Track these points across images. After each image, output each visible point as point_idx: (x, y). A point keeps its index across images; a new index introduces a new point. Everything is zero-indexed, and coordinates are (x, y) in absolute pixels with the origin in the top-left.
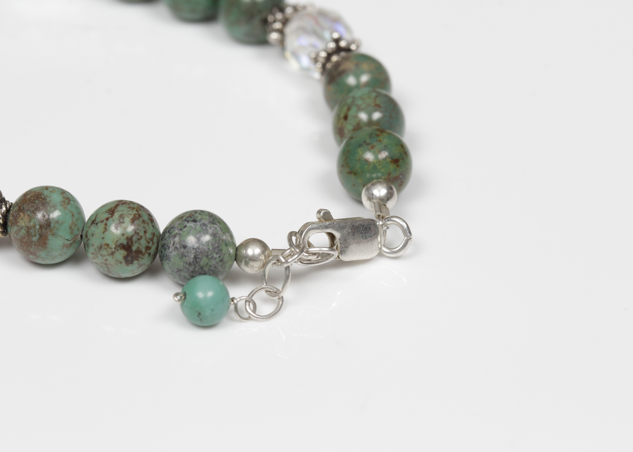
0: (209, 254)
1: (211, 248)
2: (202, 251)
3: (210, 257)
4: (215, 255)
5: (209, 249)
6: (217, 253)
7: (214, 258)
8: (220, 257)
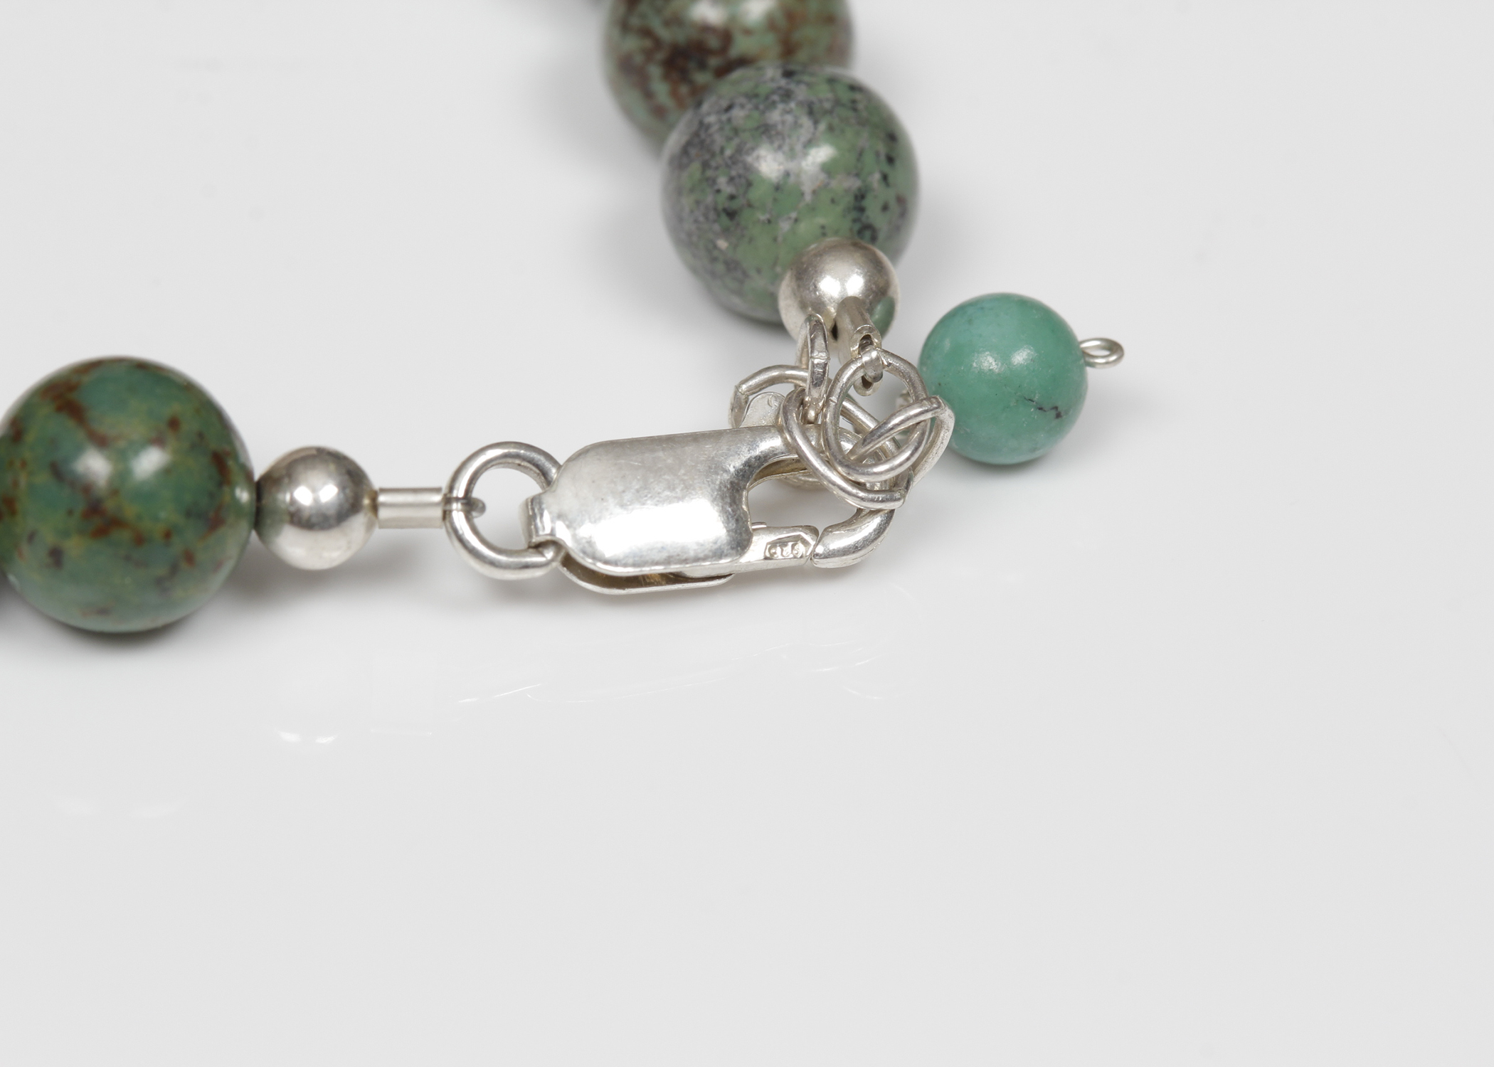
0: (713, 164)
1: (728, 152)
2: (708, 141)
3: (709, 173)
4: (722, 181)
5: (722, 150)
6: (731, 179)
7: (716, 187)
8: (732, 197)
